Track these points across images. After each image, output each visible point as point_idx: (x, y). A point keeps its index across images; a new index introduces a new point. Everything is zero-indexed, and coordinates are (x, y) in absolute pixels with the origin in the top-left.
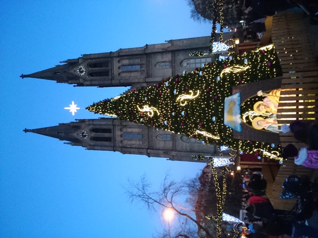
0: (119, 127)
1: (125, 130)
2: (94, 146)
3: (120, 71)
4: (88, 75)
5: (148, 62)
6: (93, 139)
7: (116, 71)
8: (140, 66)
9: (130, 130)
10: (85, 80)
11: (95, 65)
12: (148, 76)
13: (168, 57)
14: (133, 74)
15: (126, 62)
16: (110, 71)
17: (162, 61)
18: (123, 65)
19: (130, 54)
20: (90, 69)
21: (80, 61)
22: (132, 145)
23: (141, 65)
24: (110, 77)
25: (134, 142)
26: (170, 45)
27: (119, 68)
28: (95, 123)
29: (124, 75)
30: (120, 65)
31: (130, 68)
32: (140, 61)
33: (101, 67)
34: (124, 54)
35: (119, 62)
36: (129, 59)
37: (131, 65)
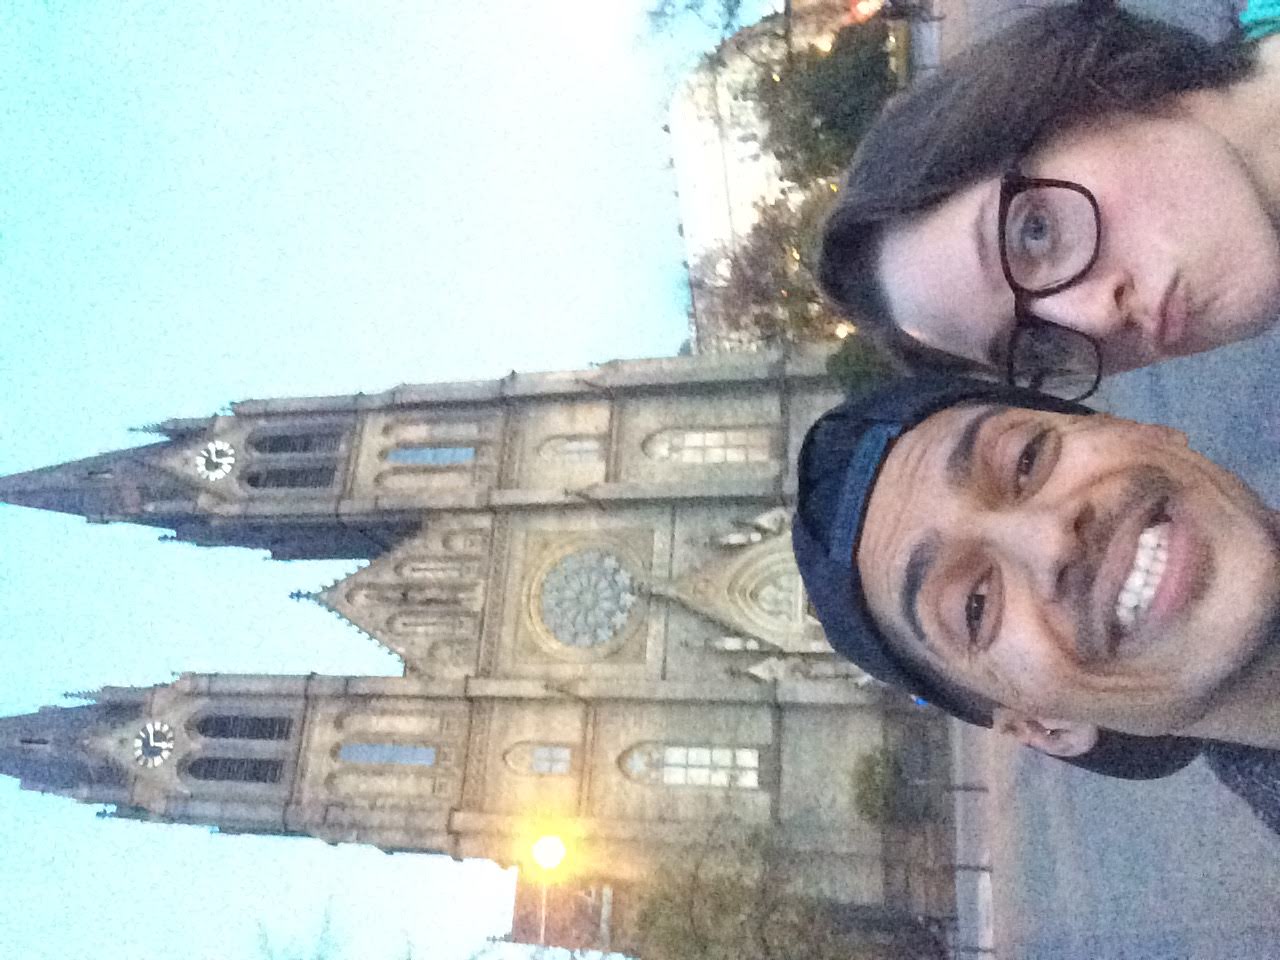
1: (357, 723)
3: (386, 466)
4: (240, 478)
5: (512, 435)
6: (195, 767)
7: (366, 466)
8: (471, 450)
9: (380, 724)
11: (278, 443)
12: (503, 482)
13: (594, 418)
15: (417, 432)
16: (341, 467)
17: (569, 431)
18: (406, 446)
20: (256, 454)
22: (379, 795)
23: (478, 446)
24: (336, 489)
25: (391, 783)
27: (383, 454)
28: (218, 687)
29: (396, 483)
30: (390, 441)
31: (428, 457)
32: (475, 431)
33: (305, 449)
34: (414, 399)
35: (386, 430)
36: (430, 421)
37: (435, 445)
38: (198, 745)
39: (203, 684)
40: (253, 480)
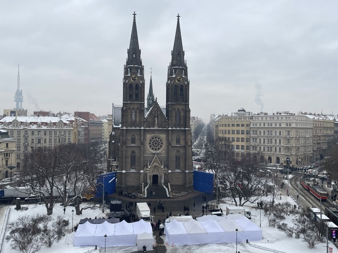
0: (139, 107)
1: (138, 111)
2: (126, 87)
3: (177, 110)
4: (176, 85)
5: (180, 130)
6: (131, 86)
7: (177, 107)
9: (138, 115)
11: (181, 90)
13: (182, 143)
14: (174, 118)
15: (182, 114)
17: (181, 139)
18: (180, 112)
19: (187, 119)
20: (180, 87)
22: (128, 116)
23: (179, 125)
24: (173, 102)
25: (130, 118)
26: (189, 144)
27: (179, 109)
29: (174, 112)
32: (182, 124)
33: (181, 95)
34: (187, 114)
35: (182, 109)
36: (184, 116)
37: (180, 117)
38: (134, 86)
39: (143, 86)
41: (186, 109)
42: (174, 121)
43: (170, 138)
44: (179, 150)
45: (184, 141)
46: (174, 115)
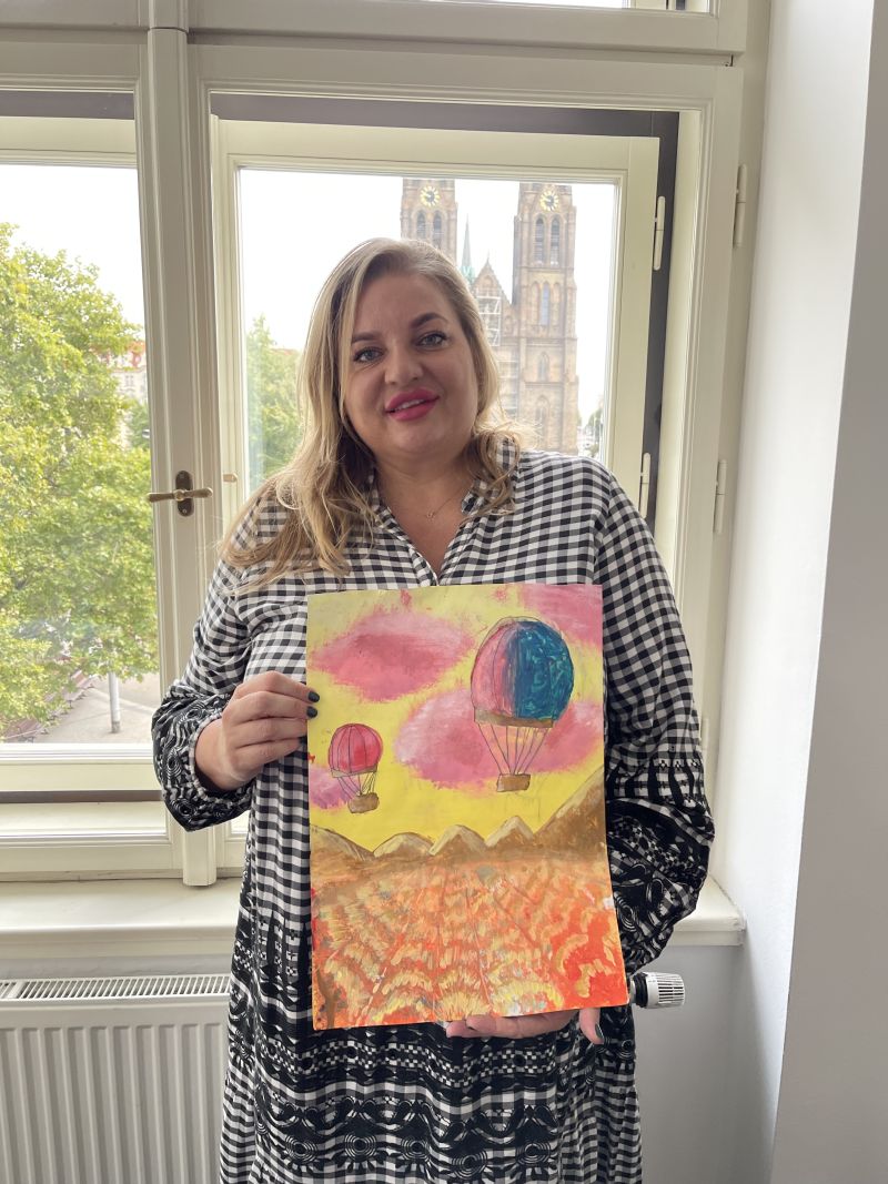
2: (410, 220)
3: (541, 286)
4: (540, 216)
5: (549, 340)
6: (421, 216)
7: (541, 277)
8: (546, 323)
10: (532, 207)
11: (556, 229)
12: (529, 340)
13: (554, 376)
14: (534, 309)
15: (556, 297)
16: (544, 264)
17: (551, 365)
18: (550, 293)
19: (568, 310)
20: (551, 220)
21: (566, 198)
23: (546, 327)
24: (532, 265)
26: (572, 380)
27: (546, 283)
28: (452, 225)
29: (534, 292)
30: (552, 286)
31: (545, 304)
32: (555, 324)
33: (553, 244)
34: (569, 298)
35: (557, 284)
36: (559, 304)
37: (550, 305)
38: (430, 217)
39: (453, 217)
40: (540, 221)
41: (565, 283)
42: (534, 316)
43: (523, 360)
44: (545, 394)
45: (558, 370)
46: (533, 300)
